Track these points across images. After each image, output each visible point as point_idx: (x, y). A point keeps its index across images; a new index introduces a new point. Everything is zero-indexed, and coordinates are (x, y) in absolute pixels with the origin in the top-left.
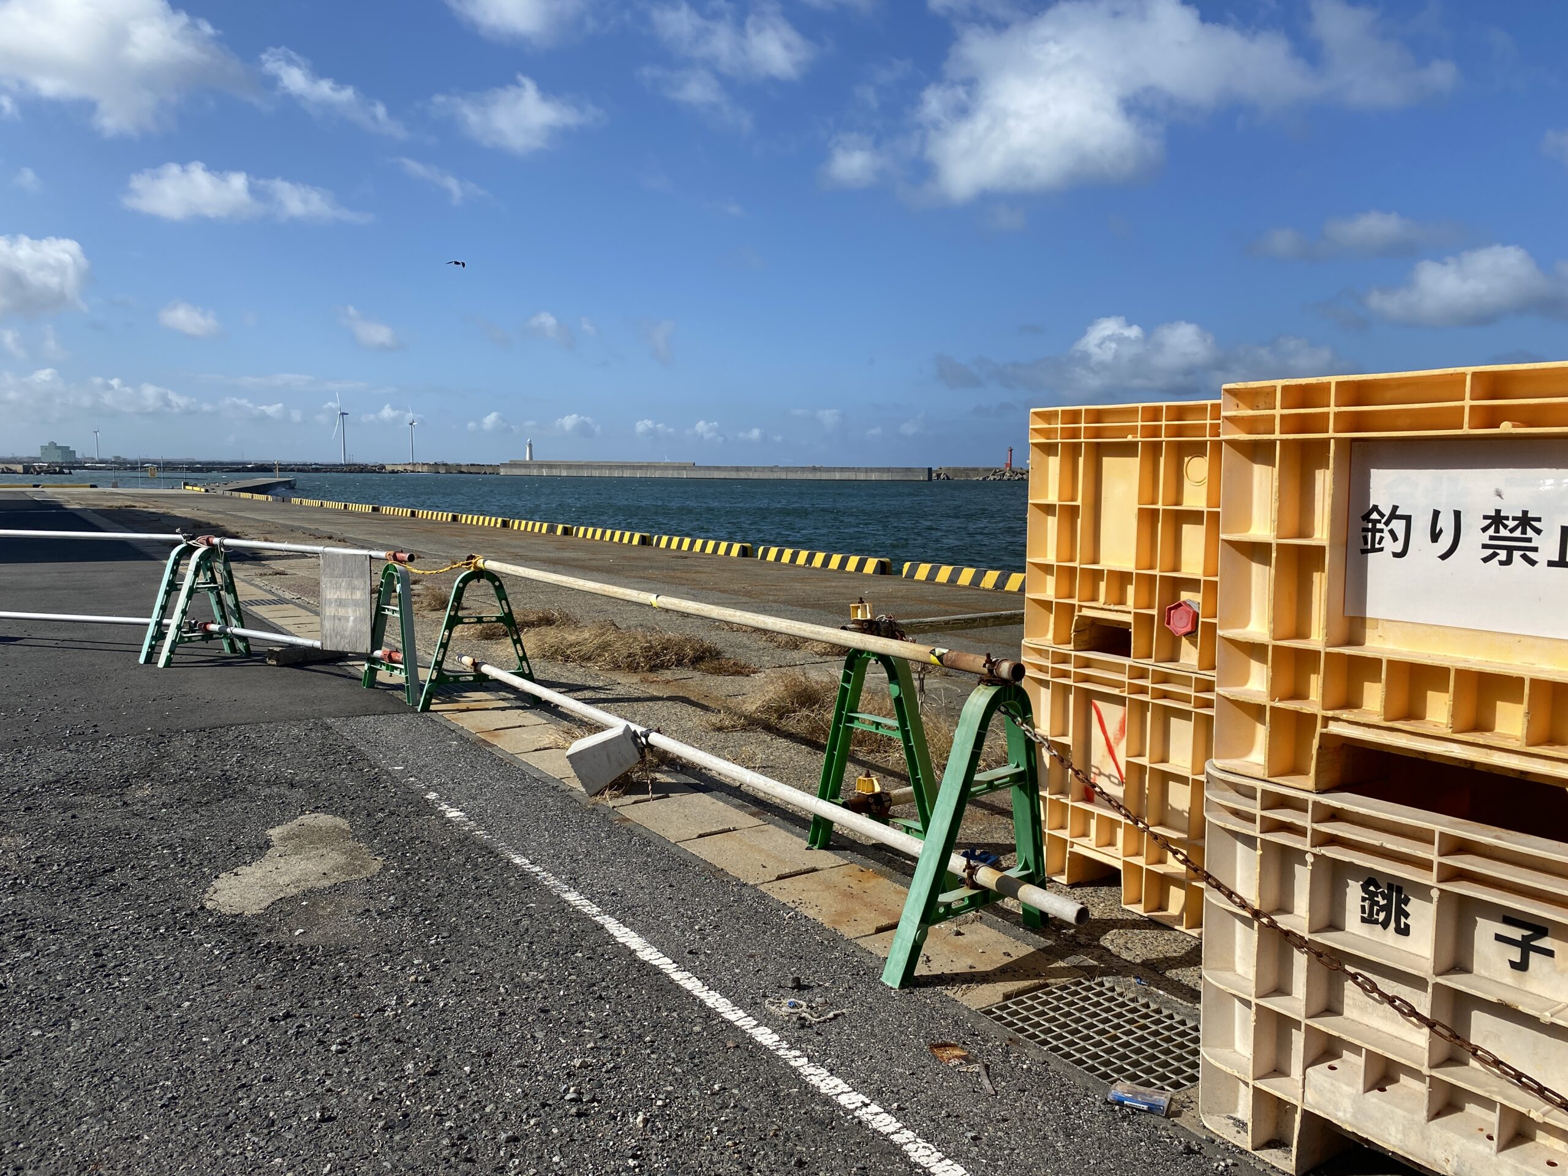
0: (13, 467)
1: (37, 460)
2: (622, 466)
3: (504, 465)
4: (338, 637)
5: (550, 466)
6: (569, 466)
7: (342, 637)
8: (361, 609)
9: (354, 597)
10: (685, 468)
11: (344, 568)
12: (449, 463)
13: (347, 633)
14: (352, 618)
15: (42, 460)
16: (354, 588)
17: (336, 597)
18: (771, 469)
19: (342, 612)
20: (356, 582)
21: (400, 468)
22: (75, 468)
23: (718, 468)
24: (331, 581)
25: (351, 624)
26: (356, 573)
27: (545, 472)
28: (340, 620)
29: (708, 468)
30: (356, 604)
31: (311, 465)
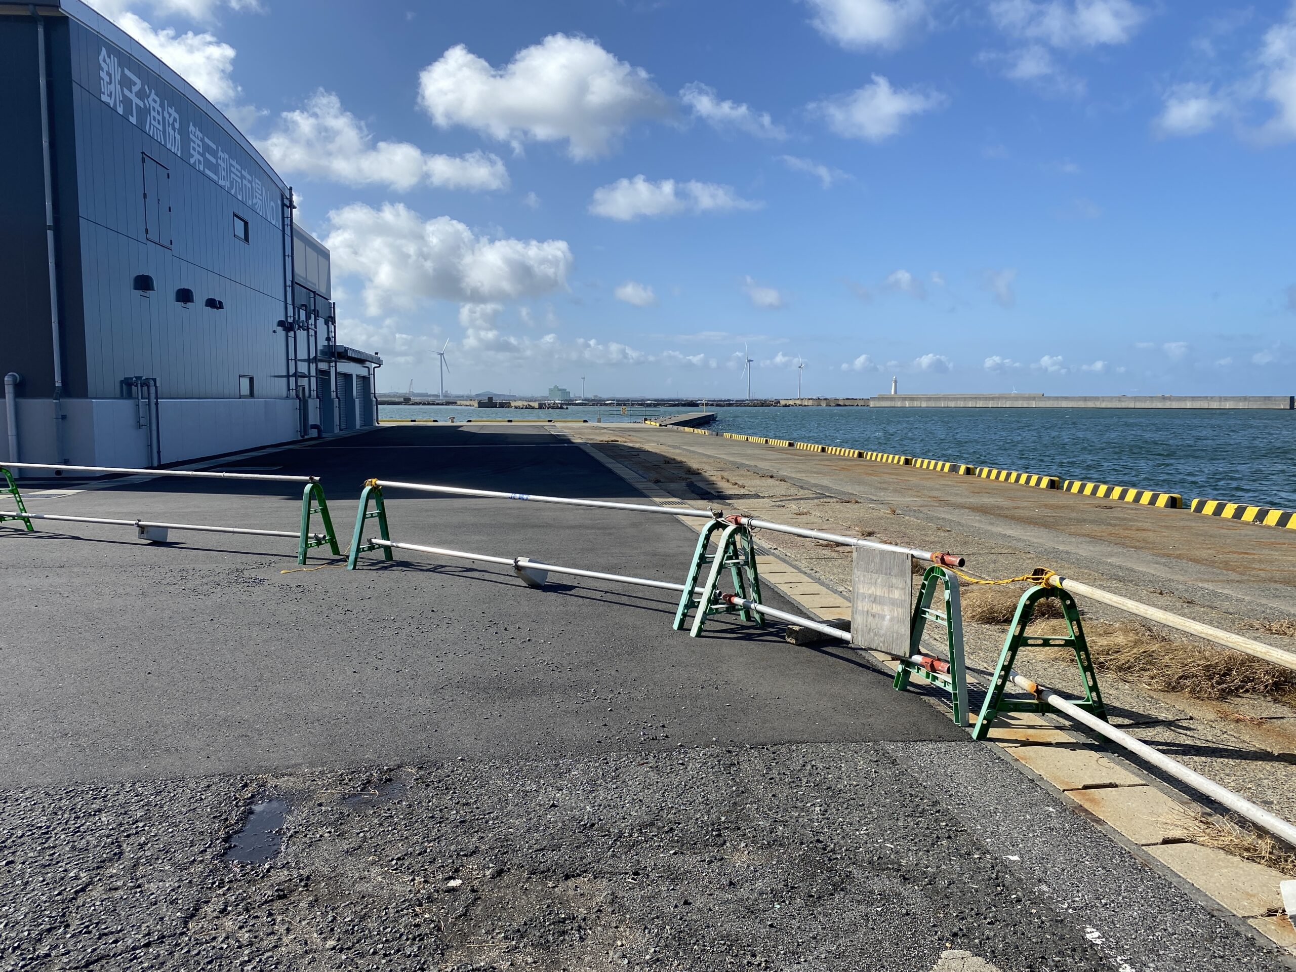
0: (532, 404)
1: (546, 398)
2: (976, 398)
3: (873, 399)
4: (872, 634)
5: (912, 399)
6: (929, 399)
7: (876, 635)
8: (900, 610)
9: (891, 596)
10: (1034, 398)
11: (881, 564)
12: (828, 397)
13: (882, 632)
14: (888, 617)
15: (550, 398)
16: (891, 587)
17: (870, 592)
18: (1119, 399)
19: (876, 609)
20: (894, 580)
21: (791, 403)
22: (570, 404)
23: (1066, 398)
24: (864, 576)
25: (886, 623)
26: (895, 571)
27: (907, 404)
28: (874, 616)
29: (1057, 398)
30: (893, 603)
31: (725, 401)
